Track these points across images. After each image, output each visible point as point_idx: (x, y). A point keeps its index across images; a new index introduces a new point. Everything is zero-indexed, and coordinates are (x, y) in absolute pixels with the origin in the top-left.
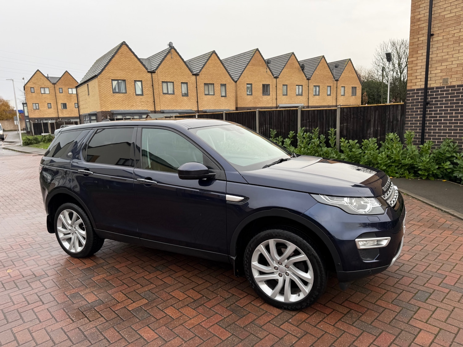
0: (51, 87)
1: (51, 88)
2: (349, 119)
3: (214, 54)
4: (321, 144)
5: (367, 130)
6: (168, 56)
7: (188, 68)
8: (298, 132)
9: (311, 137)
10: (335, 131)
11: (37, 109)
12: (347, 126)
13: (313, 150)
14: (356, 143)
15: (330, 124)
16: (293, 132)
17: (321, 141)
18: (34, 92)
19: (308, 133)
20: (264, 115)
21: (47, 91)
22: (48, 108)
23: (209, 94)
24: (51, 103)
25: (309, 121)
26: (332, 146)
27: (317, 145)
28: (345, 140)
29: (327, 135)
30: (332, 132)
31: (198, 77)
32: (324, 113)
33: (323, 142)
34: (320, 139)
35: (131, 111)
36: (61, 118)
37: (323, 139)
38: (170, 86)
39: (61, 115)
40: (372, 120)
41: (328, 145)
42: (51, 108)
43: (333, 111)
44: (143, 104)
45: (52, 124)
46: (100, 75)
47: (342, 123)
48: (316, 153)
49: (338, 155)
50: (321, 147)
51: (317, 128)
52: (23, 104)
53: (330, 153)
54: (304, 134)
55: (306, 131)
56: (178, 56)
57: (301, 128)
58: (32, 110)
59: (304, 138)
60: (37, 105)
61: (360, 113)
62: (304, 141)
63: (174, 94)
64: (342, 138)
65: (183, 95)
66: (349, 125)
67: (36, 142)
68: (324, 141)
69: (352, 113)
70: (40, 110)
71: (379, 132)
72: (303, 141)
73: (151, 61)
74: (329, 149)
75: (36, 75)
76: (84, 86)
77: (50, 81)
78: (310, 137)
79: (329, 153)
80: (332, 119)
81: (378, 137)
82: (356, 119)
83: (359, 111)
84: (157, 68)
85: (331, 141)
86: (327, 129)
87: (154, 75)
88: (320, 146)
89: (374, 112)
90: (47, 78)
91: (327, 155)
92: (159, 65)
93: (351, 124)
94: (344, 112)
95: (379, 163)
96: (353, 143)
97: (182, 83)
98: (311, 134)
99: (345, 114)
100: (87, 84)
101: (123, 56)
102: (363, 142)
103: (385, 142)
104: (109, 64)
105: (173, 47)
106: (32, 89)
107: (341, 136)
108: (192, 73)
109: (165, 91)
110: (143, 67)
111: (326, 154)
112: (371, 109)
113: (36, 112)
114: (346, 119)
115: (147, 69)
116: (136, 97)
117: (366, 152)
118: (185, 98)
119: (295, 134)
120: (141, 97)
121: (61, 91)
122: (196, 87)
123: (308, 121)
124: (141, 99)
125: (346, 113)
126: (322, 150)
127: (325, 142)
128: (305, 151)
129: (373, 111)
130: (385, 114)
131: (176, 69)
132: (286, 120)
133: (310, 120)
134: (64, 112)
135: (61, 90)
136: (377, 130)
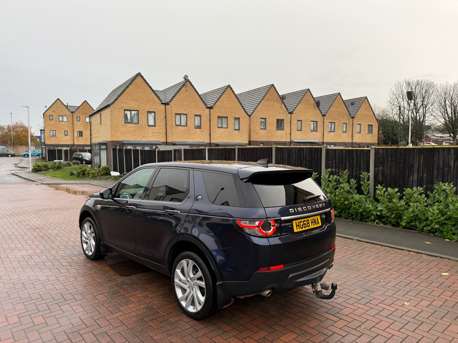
0: (69, 116)
1: (70, 116)
2: (386, 162)
3: (229, 88)
4: (352, 189)
5: (409, 177)
6: (183, 89)
7: (202, 101)
8: (322, 173)
9: (339, 180)
10: (369, 176)
11: (53, 136)
12: (383, 170)
13: (343, 197)
14: (397, 192)
15: (362, 167)
16: (317, 173)
17: (352, 187)
18: (52, 119)
19: (335, 177)
20: (282, 152)
21: (65, 119)
22: (65, 135)
23: (222, 127)
24: (67, 131)
25: (336, 162)
26: (366, 193)
27: (346, 191)
28: (382, 187)
29: (358, 180)
30: (365, 176)
31: (212, 110)
32: (354, 154)
33: (354, 188)
34: (351, 185)
35: (141, 141)
36: (76, 145)
37: (354, 184)
38: (183, 118)
39: (76, 143)
40: (416, 165)
41: (360, 192)
42: (67, 135)
43: (365, 151)
44: (155, 135)
45: (66, 151)
46: (113, 105)
47: (376, 166)
48: (345, 201)
49: (374, 205)
50: (352, 194)
51: (346, 171)
52: (41, 130)
53: (363, 202)
54: (329, 177)
55: (332, 173)
56: (193, 89)
57: (325, 169)
58: (48, 137)
59: (329, 181)
60: (54, 132)
61: (400, 156)
62: (330, 184)
63: (186, 126)
64: (379, 185)
65: (196, 127)
66: (386, 169)
67: (45, 169)
68: (355, 186)
69: (389, 155)
70: (57, 137)
71: (425, 180)
72: (328, 185)
73: (166, 93)
74: (362, 196)
75: (56, 103)
76: (97, 115)
77: (68, 109)
78: (337, 180)
79: (362, 202)
80: (364, 161)
81: (423, 186)
82: (394, 163)
83: (399, 153)
84: (172, 99)
85: (364, 187)
86: (358, 172)
87: (167, 107)
88: (351, 192)
89: (418, 156)
90: (67, 107)
91: (361, 205)
92: (174, 97)
93: (388, 168)
94: (379, 153)
95: (430, 219)
96: (392, 192)
97: (195, 115)
98: (338, 178)
99: (380, 156)
100: (100, 113)
101: (138, 86)
102: (405, 191)
103: (434, 193)
104: (123, 94)
105: (189, 80)
106: (51, 117)
107: (376, 182)
108: (206, 106)
109: (178, 123)
110: (157, 99)
111: (359, 202)
112: (414, 152)
113: (53, 138)
114: (382, 162)
115: (161, 101)
116: (148, 127)
117: (411, 204)
118: (198, 130)
119: (318, 176)
120: (153, 128)
121: (78, 120)
122: (210, 120)
123: (335, 161)
124: (153, 130)
125: (381, 155)
126: (353, 198)
127: (356, 188)
128: (332, 197)
129: (416, 154)
130: (433, 159)
131: (190, 102)
132: (308, 159)
133: (337, 161)
134: (79, 139)
135: (78, 118)
136: (422, 177)
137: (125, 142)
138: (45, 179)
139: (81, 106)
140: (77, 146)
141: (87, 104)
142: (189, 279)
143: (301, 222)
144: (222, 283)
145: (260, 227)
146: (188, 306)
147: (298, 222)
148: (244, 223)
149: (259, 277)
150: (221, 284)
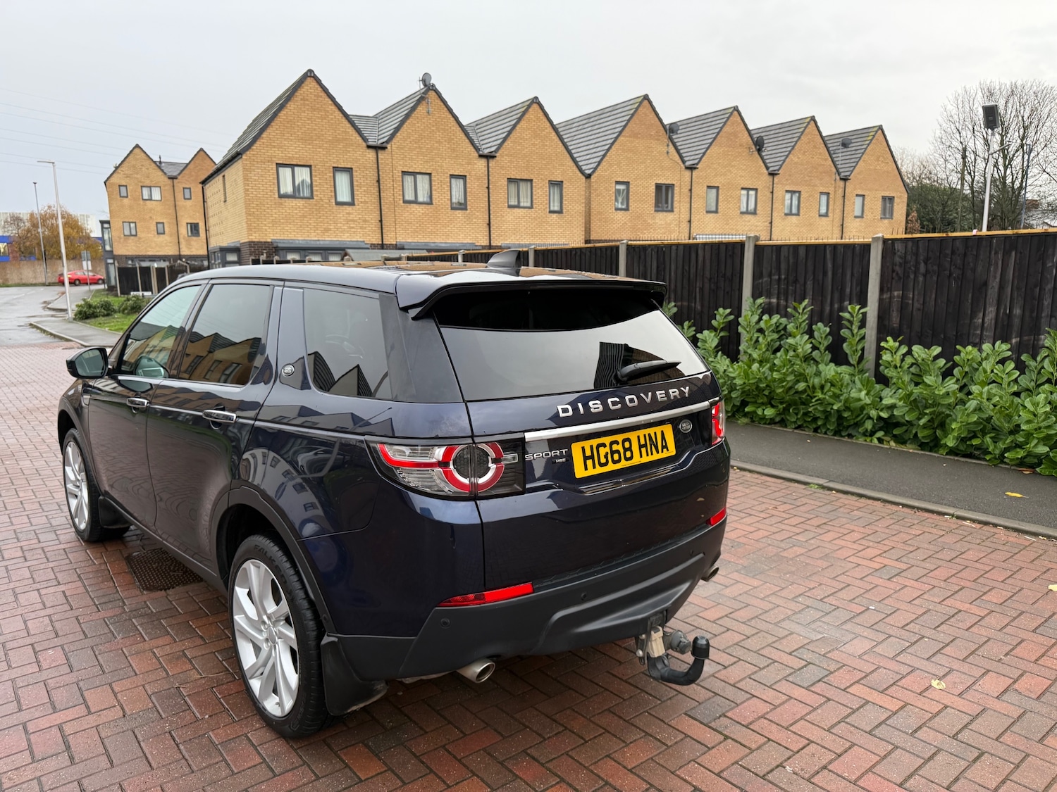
0: (165, 186)
1: (166, 188)
2: (912, 276)
3: (535, 106)
4: (817, 351)
5: (973, 315)
6: (420, 108)
7: (468, 139)
8: (743, 311)
9: (785, 328)
10: (864, 314)
11: (131, 235)
12: (903, 297)
13: (792, 373)
14: (936, 358)
15: (848, 290)
16: (728, 311)
17: (817, 345)
18: (125, 195)
19: (776, 318)
20: (643, 257)
21: (156, 195)
22: (158, 233)
23: (518, 206)
24: (163, 223)
25: (780, 279)
26: (853, 360)
27: (801, 355)
28: (897, 344)
29: (836, 324)
30: (852, 316)
31: (492, 163)
32: (828, 256)
33: (822, 348)
34: (815, 339)
35: (322, 243)
36: (185, 256)
37: (824, 336)
38: (423, 182)
39: (185, 251)
40: (994, 284)
41: (839, 357)
42: (164, 233)
43: (858, 248)
44: (353, 228)
45: (160, 271)
46: (248, 153)
47: (885, 289)
48: (798, 381)
49: (872, 393)
50: (817, 363)
51: (806, 302)
52: (102, 222)
53: (845, 383)
54: (760, 319)
55: (768, 310)
56: (446, 109)
57: (751, 300)
58: (120, 238)
59: (761, 331)
60: (132, 225)
61: (951, 258)
62: (760, 339)
63: (431, 203)
64: (889, 338)
65: (454, 206)
66: (911, 296)
67: (106, 312)
68: (826, 343)
69: (922, 258)
70: (140, 238)
71: (1016, 322)
72: (757, 341)
73: (380, 121)
74: (844, 369)
75: (131, 156)
76: (217, 179)
77: (163, 171)
78: (781, 327)
79: (842, 385)
80: (852, 275)
81: (1011, 339)
82: (935, 278)
83: (949, 252)
84: (392, 136)
85: (851, 344)
86: (836, 306)
87: (382, 154)
88: (813, 359)
89: (1000, 256)
90: (159, 165)
91: (838, 391)
92: (397, 129)
93: (916, 293)
94: (895, 253)
95: (1023, 430)
96: (924, 356)
97: (452, 176)
98: (784, 321)
99: (897, 260)
100: (223, 174)
101: (308, 105)
102: (959, 353)
103: (1039, 359)
104: (272, 124)
105: (433, 86)
106: (123, 189)
107: (884, 330)
108: (478, 152)
109: (410, 196)
110: (356, 135)
111: (833, 385)
112: (991, 246)
113: (130, 241)
114: (902, 276)
115: (365, 139)
116: (336, 207)
117: (975, 389)
118: (459, 213)
119: (732, 317)
120: (349, 209)
121: (187, 196)
122: (488, 188)
123: (777, 277)
124: (349, 214)
125: (901, 257)
126: (818, 374)
127: (828, 348)
128: (764, 373)
129: (996, 253)
130: (1044, 264)
131: (439, 142)
132: (707, 274)
133: (783, 277)
134: (193, 243)
135: (187, 191)
136: (1010, 316)
137: (280, 245)
138: (94, 335)
139: (192, 162)
140: (187, 260)
141: (206, 156)
142: (265, 618)
143: (604, 445)
144: (336, 639)
145: (451, 467)
146: (266, 697)
147: (591, 447)
148: (397, 453)
149: (445, 623)
150: (333, 642)
